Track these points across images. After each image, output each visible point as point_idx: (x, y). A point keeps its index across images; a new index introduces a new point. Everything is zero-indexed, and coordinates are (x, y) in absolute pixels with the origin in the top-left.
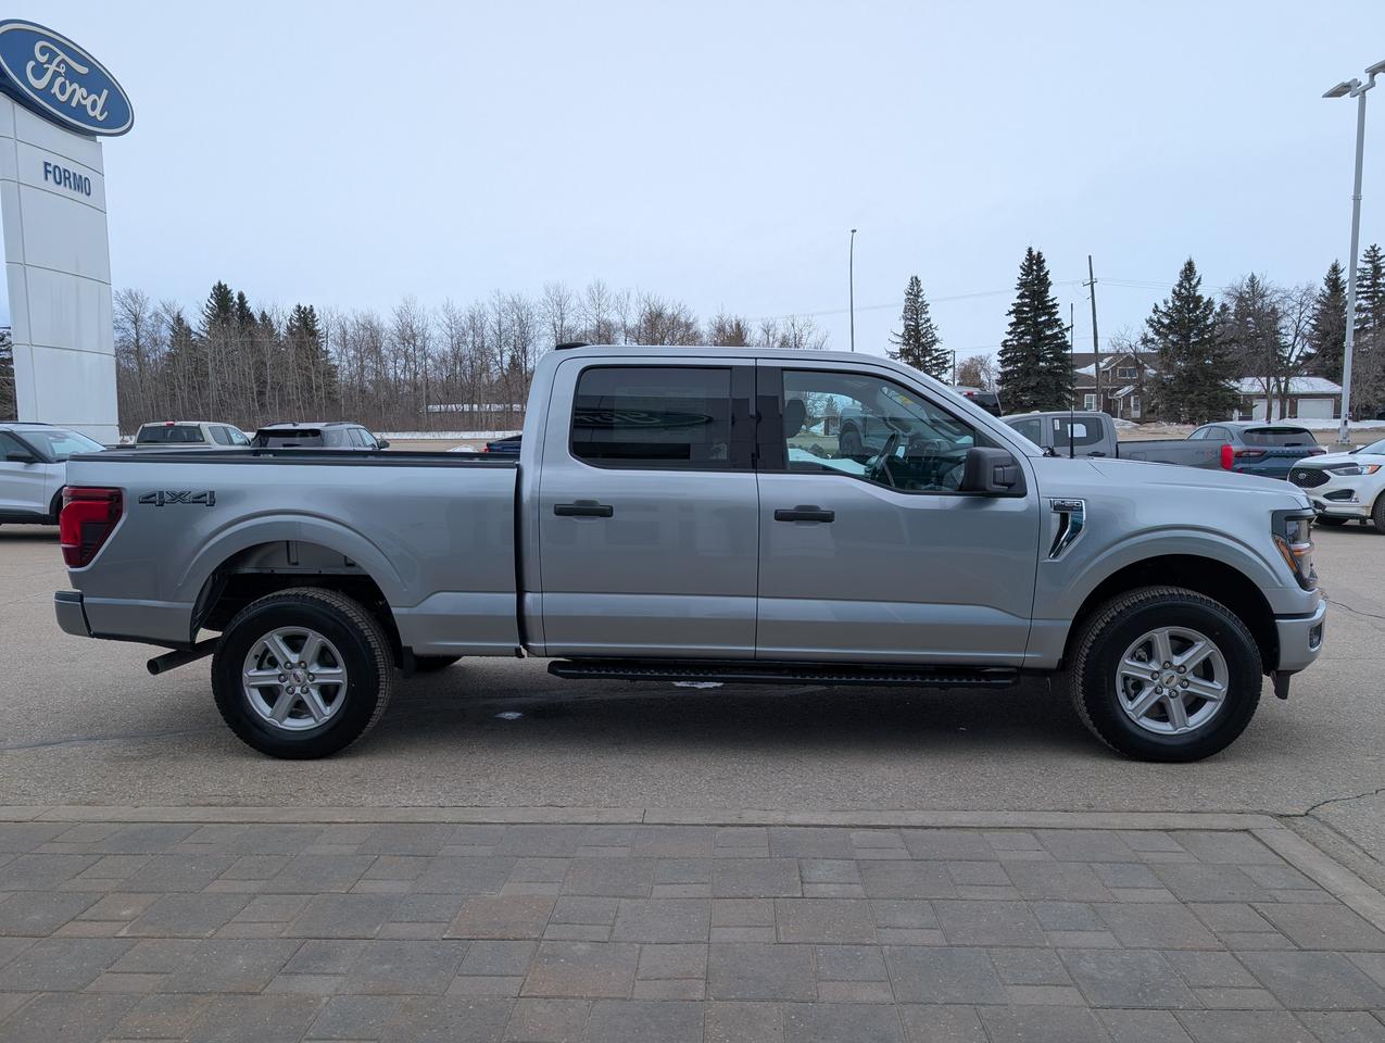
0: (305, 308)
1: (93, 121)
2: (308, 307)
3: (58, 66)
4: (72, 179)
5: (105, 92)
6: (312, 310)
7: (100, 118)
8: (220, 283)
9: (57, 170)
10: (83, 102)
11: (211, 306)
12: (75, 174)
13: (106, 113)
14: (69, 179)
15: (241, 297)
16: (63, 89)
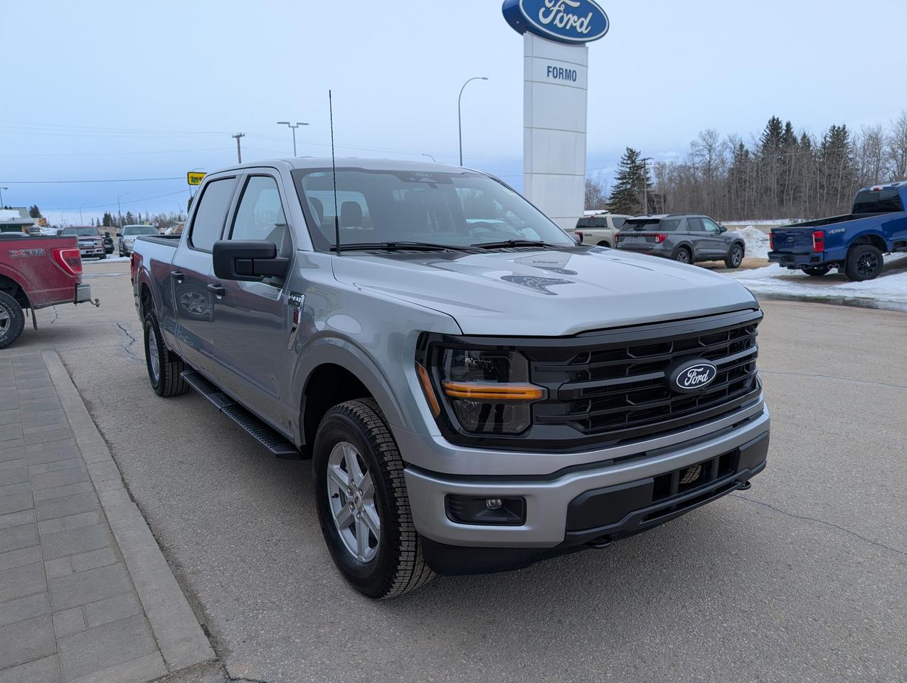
0: (839, 128)
1: (581, 35)
2: (841, 127)
3: (560, 7)
4: (564, 74)
5: (590, 14)
6: (844, 128)
7: (585, 32)
8: (774, 117)
9: (555, 70)
10: (574, 25)
11: (766, 134)
12: (566, 70)
13: (589, 28)
14: (562, 73)
15: (788, 125)
16: (561, 20)
